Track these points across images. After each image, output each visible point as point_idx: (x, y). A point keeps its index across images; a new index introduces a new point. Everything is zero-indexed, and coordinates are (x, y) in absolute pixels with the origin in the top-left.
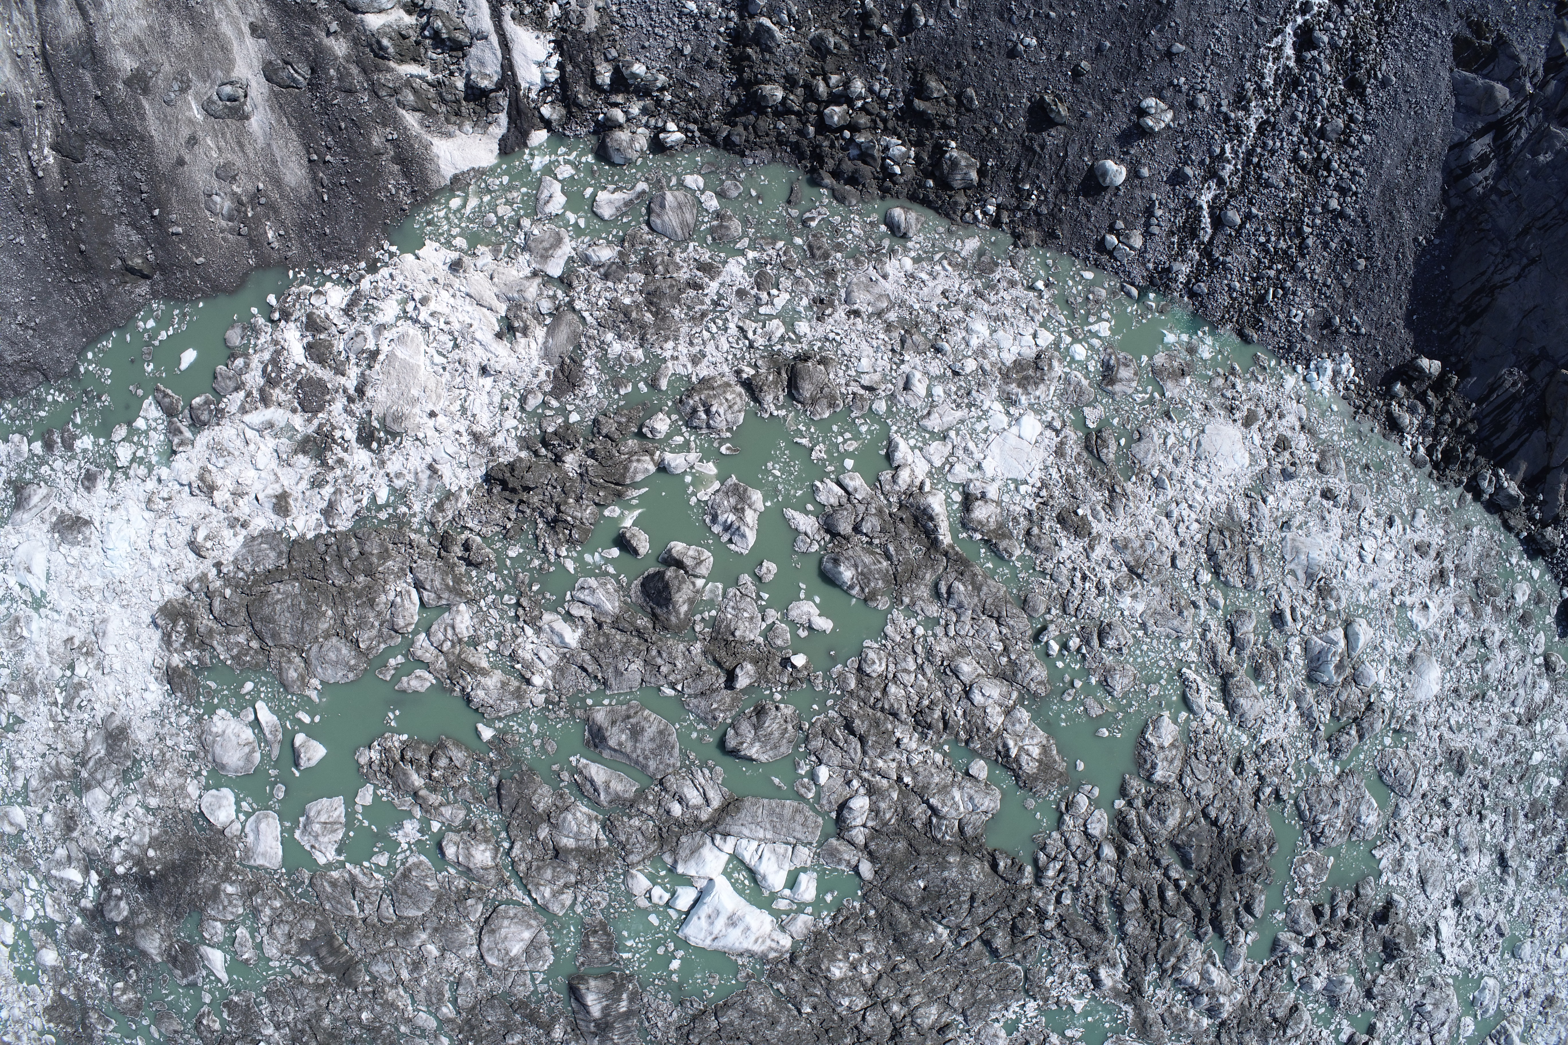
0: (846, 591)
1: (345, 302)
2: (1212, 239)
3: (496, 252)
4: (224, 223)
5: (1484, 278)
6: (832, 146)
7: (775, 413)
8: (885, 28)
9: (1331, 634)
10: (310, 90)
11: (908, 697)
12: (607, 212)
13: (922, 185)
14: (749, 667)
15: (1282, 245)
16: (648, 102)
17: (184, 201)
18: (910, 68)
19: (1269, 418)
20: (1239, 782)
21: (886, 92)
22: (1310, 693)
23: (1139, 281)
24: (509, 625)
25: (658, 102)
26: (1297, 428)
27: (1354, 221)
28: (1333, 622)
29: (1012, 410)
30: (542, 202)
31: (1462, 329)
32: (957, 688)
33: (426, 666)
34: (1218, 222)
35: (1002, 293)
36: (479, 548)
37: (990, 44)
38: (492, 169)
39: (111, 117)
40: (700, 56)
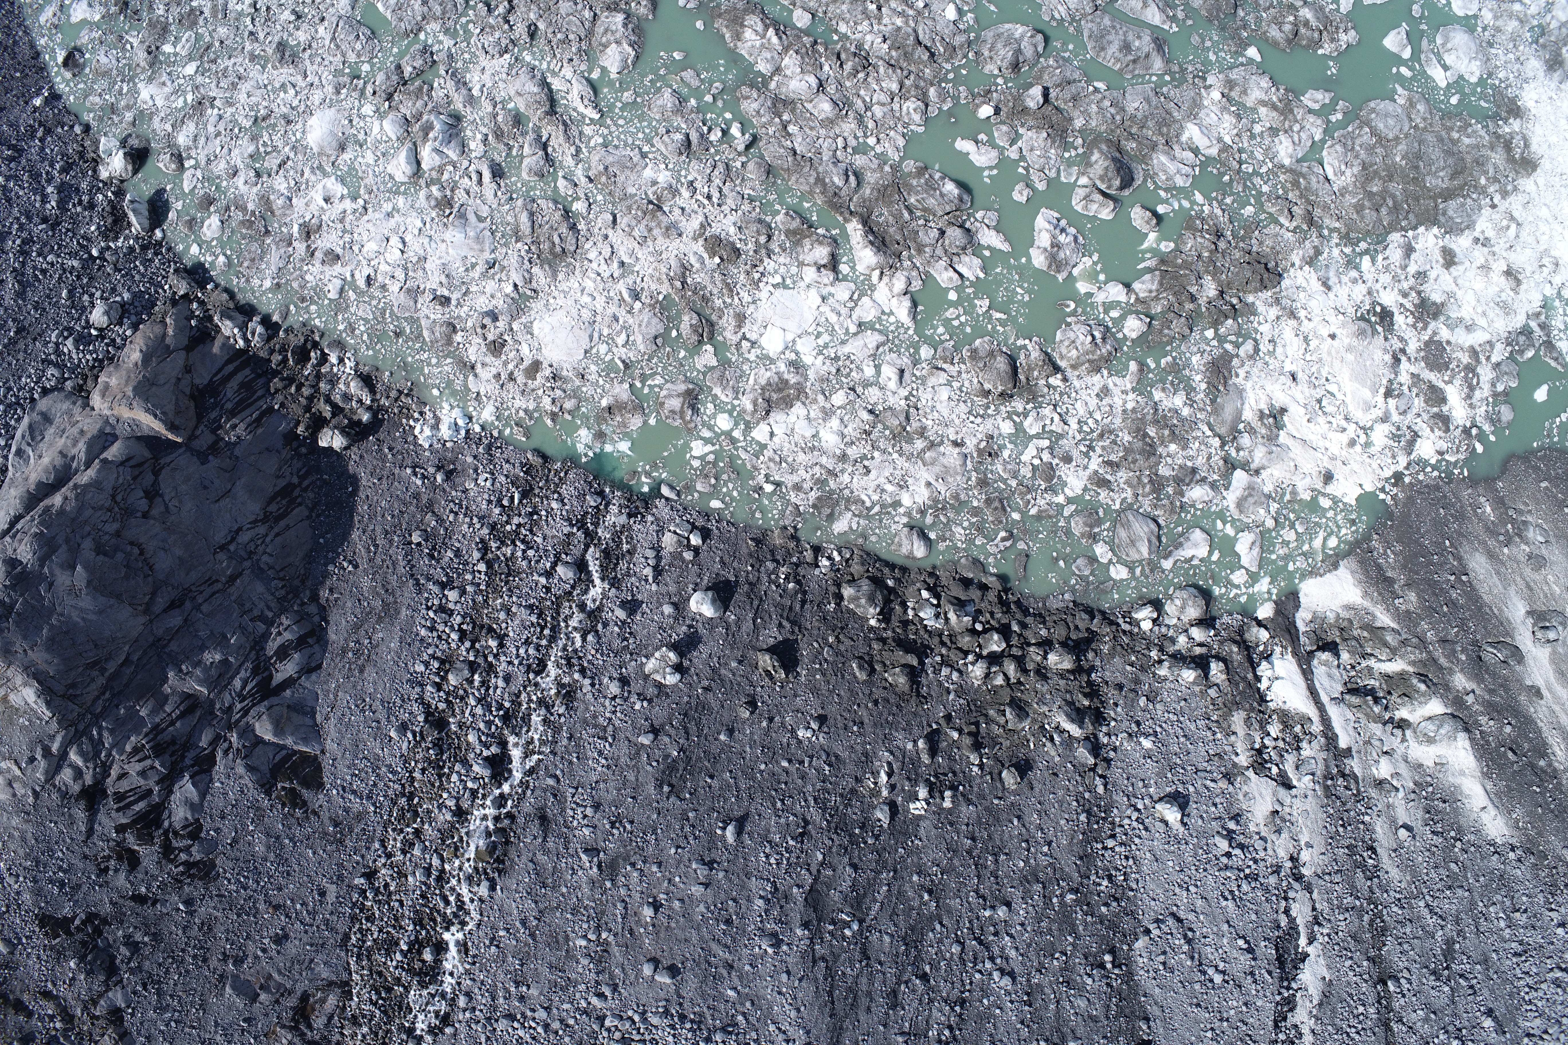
0: (946, 176)
1: (1418, 444)
2: (586, 550)
3: (1294, 493)
4: (1530, 519)
5: (276, 530)
6: (992, 614)
7: (1027, 342)
8: (955, 735)
9: (437, 160)
10: (1478, 640)
11: (878, 81)
12: (1197, 535)
13: (898, 581)
14: (1032, 104)
15: (507, 550)
16: (1171, 649)
18: (925, 698)
19: (512, 373)
20: (532, 16)
21: (945, 671)
22: (458, 105)
23: (660, 504)
24: (1246, 145)
25: (1161, 650)
26: (479, 366)
27: (429, 580)
28: (434, 174)
30: (1257, 545)
31: (295, 480)
32: (831, 89)
33: (1310, 111)
34: (581, 566)
35: (808, 476)
37: (845, 728)
38: (1303, 577)
40: (1130, 695)
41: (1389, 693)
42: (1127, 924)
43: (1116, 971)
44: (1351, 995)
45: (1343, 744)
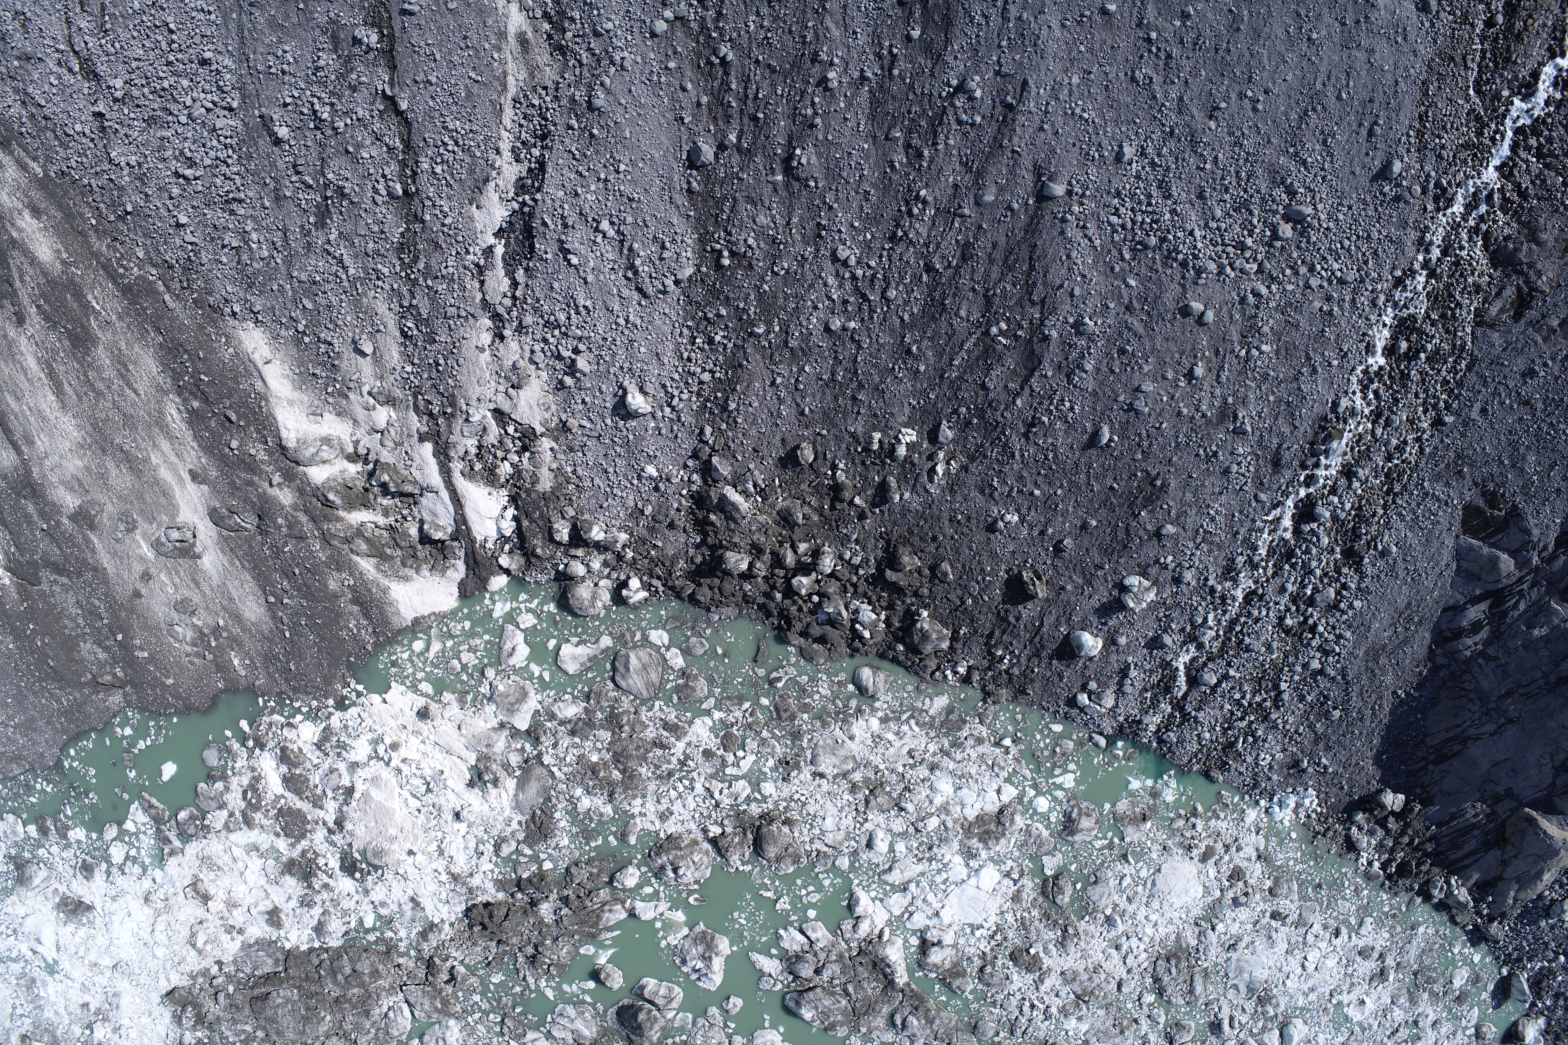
0: (808, 1024)
2: (1185, 695)
4: (188, 649)
5: (1459, 730)
6: (800, 609)
8: (857, 500)
10: (259, 535)
12: (572, 668)
13: (890, 647)
15: (1258, 699)
16: (609, 556)
17: (146, 627)
18: (882, 538)
21: (857, 560)
23: (1109, 731)
25: (620, 557)
30: (505, 653)
31: (1431, 767)
34: (1193, 681)
36: (464, 980)
37: (969, 519)
38: (453, 613)
39: (61, 549)
40: (661, 518)
41: (366, 490)
42: (698, 294)
43: (718, 246)
44: (448, 185)
45: (428, 447)
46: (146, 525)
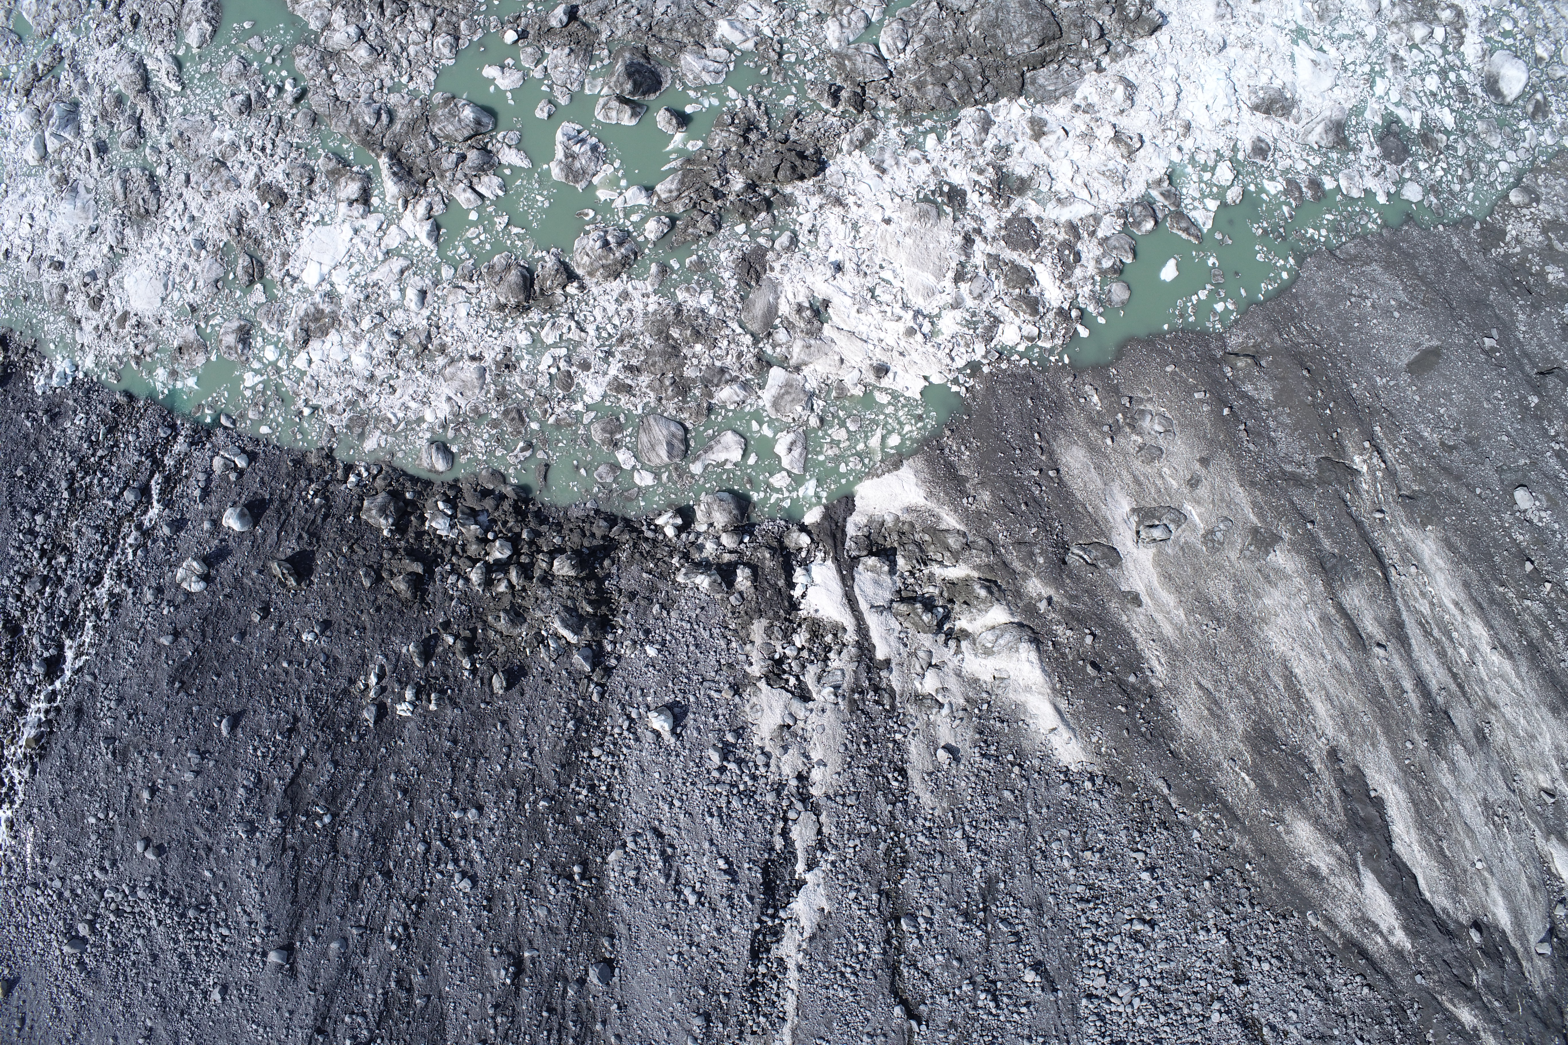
0: (470, 102)
1: (999, 331)
2: (151, 476)
3: (842, 389)
4: (1149, 407)
6: (505, 523)
7: (544, 253)
8: (450, 640)
9: (58, 144)
10: (1065, 543)
11: (413, 22)
12: (729, 437)
13: (418, 494)
14: (554, 23)
15: (88, 480)
16: (697, 557)
17: (1196, 425)
18: (428, 604)
19: (107, 325)
20: (136, 7)
21: (452, 579)
22: (76, 93)
23: (219, 432)
24: (789, 35)
25: (686, 556)
26: (83, 320)
28: (55, 156)
29: (328, 287)
30: (799, 444)
32: (371, 36)
34: (145, 491)
35: (341, 399)
36: (821, 94)
37: (347, 632)
38: (859, 479)
39: (1292, 503)
40: (642, 603)
41: (951, 601)
42: (605, 836)
43: (585, 884)
44: (851, 931)
45: (880, 654)
46: (1191, 540)
